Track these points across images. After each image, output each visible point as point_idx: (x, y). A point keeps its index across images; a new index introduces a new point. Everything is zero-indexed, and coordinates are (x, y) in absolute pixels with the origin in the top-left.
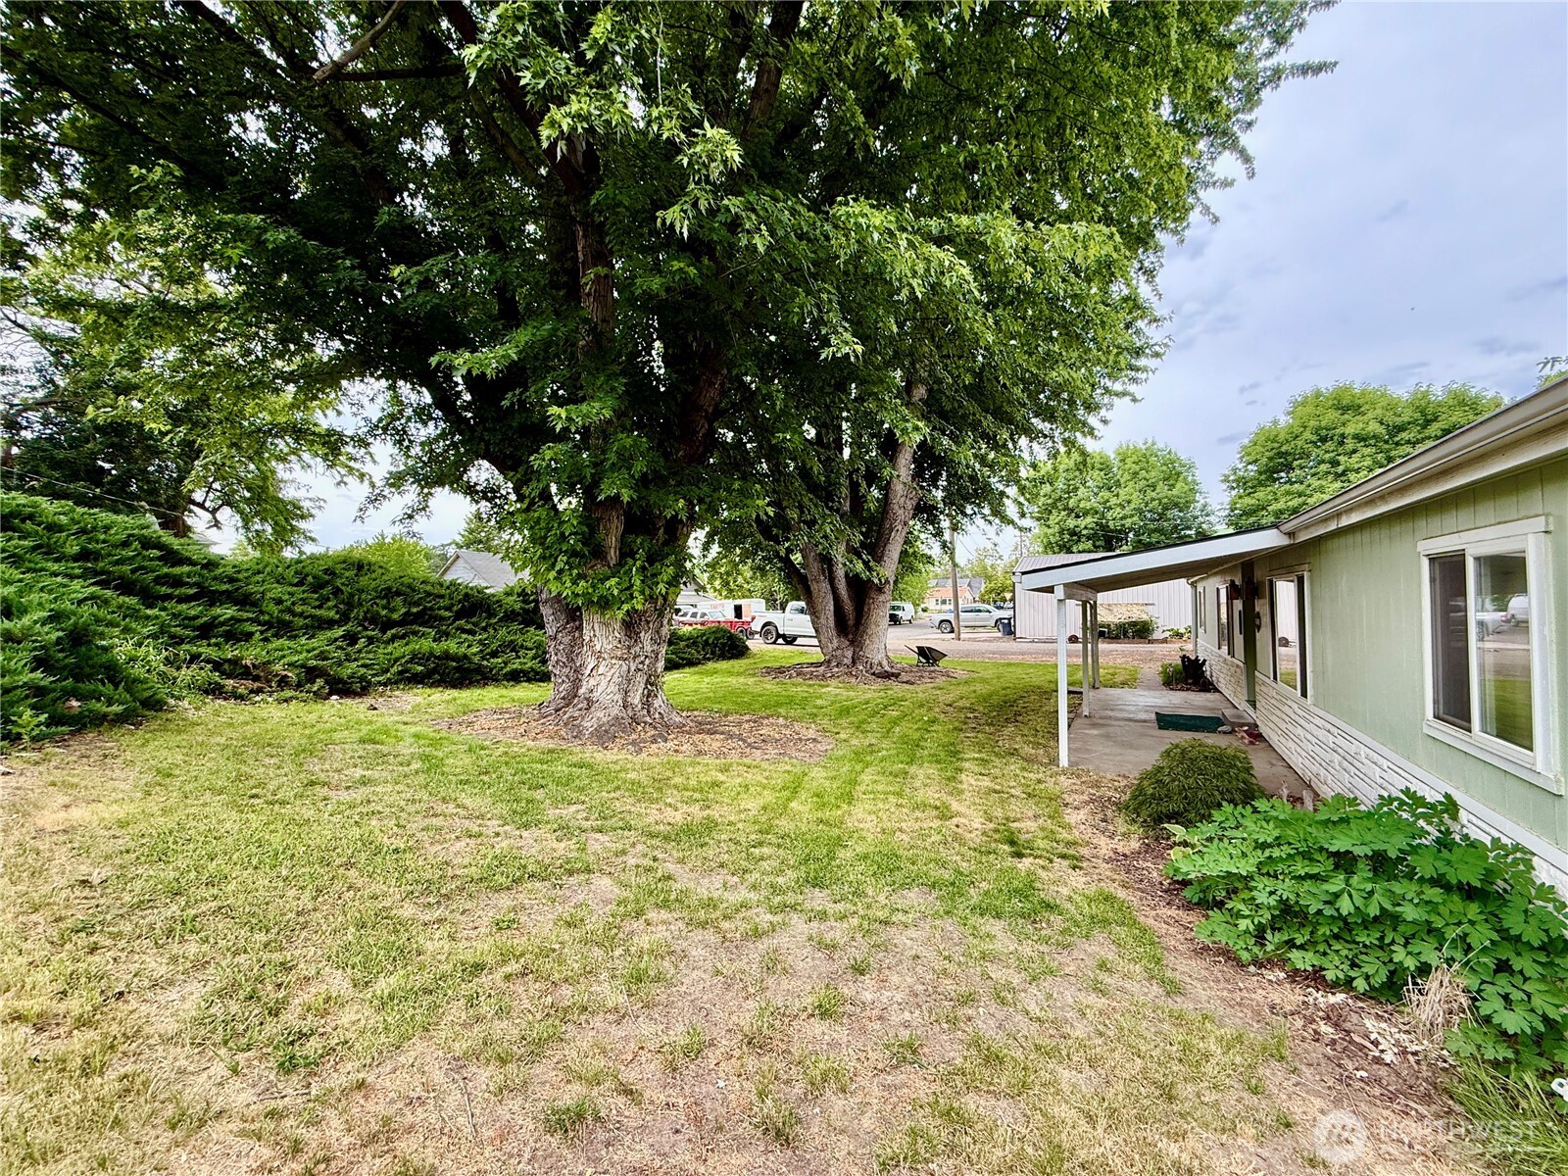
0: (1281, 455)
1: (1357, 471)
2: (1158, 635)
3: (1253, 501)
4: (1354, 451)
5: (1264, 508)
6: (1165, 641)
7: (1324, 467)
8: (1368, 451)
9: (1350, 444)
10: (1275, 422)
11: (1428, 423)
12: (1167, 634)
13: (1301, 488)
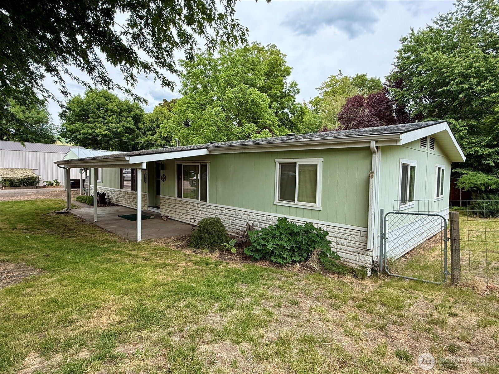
0: (84, 110)
1: (112, 123)
2: (41, 184)
3: (74, 127)
4: (110, 116)
5: (78, 131)
6: (44, 187)
7: (100, 119)
8: (115, 117)
9: (109, 113)
10: (80, 96)
11: (129, 112)
12: (45, 184)
13: (93, 125)
